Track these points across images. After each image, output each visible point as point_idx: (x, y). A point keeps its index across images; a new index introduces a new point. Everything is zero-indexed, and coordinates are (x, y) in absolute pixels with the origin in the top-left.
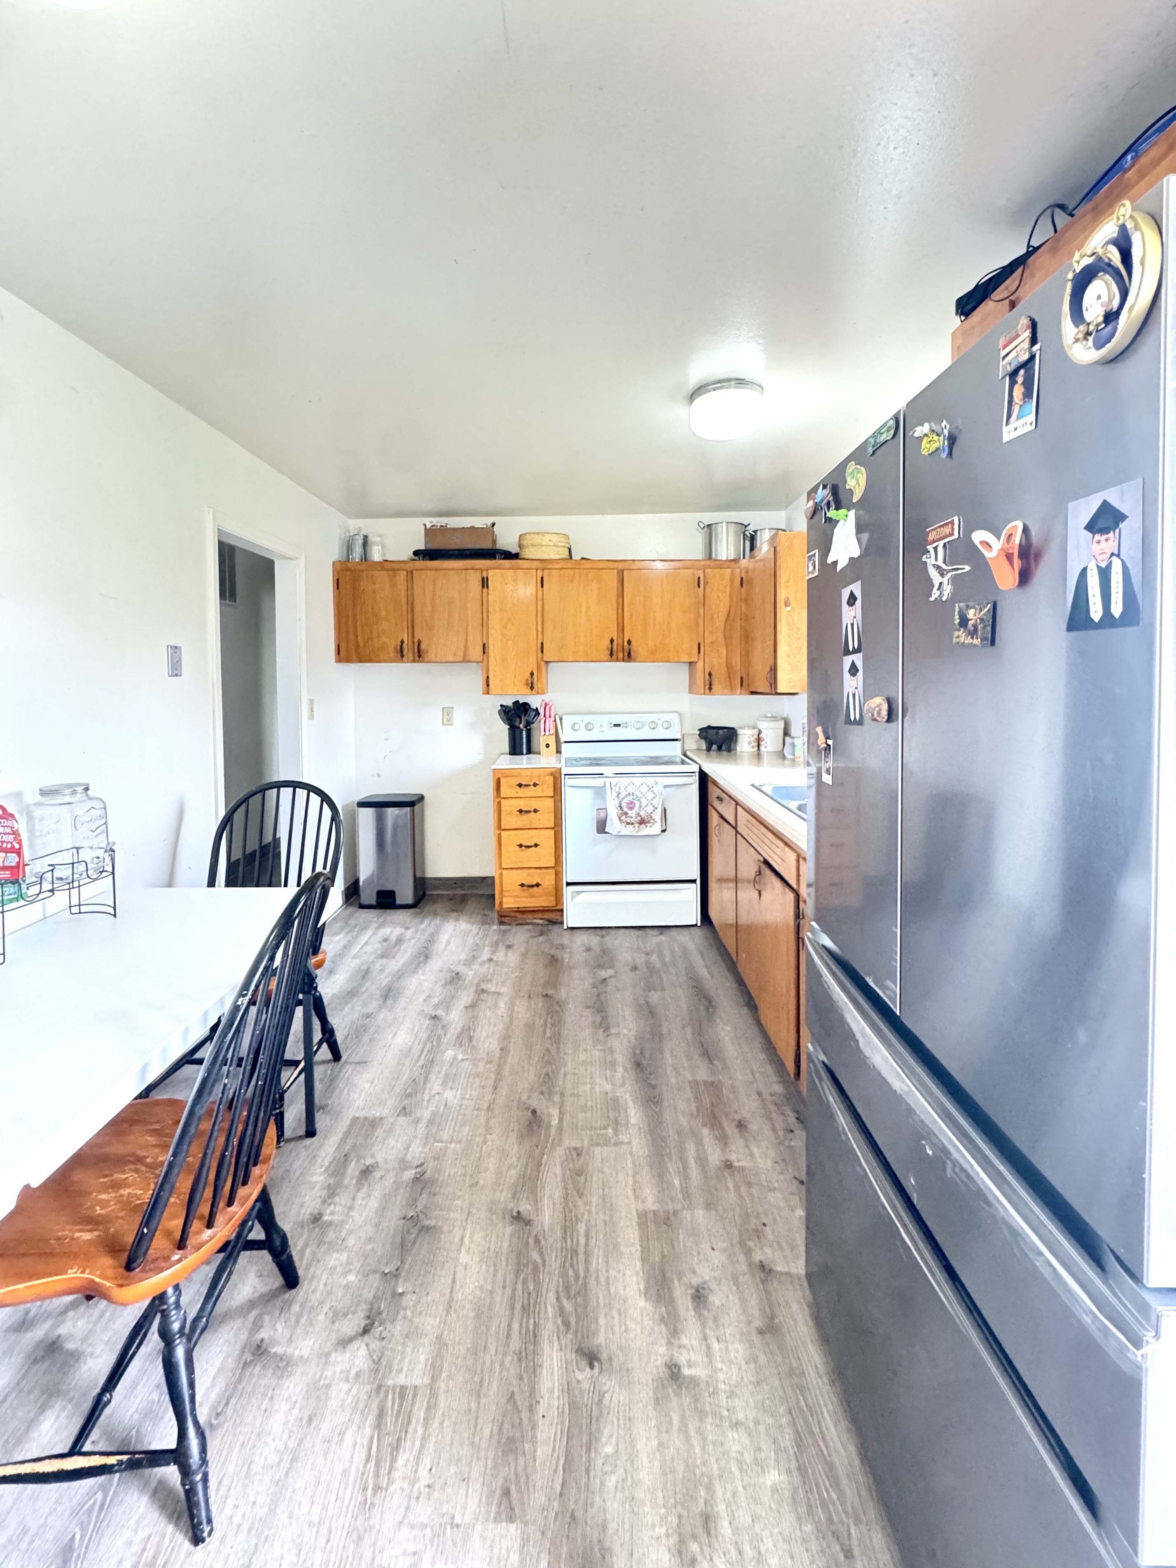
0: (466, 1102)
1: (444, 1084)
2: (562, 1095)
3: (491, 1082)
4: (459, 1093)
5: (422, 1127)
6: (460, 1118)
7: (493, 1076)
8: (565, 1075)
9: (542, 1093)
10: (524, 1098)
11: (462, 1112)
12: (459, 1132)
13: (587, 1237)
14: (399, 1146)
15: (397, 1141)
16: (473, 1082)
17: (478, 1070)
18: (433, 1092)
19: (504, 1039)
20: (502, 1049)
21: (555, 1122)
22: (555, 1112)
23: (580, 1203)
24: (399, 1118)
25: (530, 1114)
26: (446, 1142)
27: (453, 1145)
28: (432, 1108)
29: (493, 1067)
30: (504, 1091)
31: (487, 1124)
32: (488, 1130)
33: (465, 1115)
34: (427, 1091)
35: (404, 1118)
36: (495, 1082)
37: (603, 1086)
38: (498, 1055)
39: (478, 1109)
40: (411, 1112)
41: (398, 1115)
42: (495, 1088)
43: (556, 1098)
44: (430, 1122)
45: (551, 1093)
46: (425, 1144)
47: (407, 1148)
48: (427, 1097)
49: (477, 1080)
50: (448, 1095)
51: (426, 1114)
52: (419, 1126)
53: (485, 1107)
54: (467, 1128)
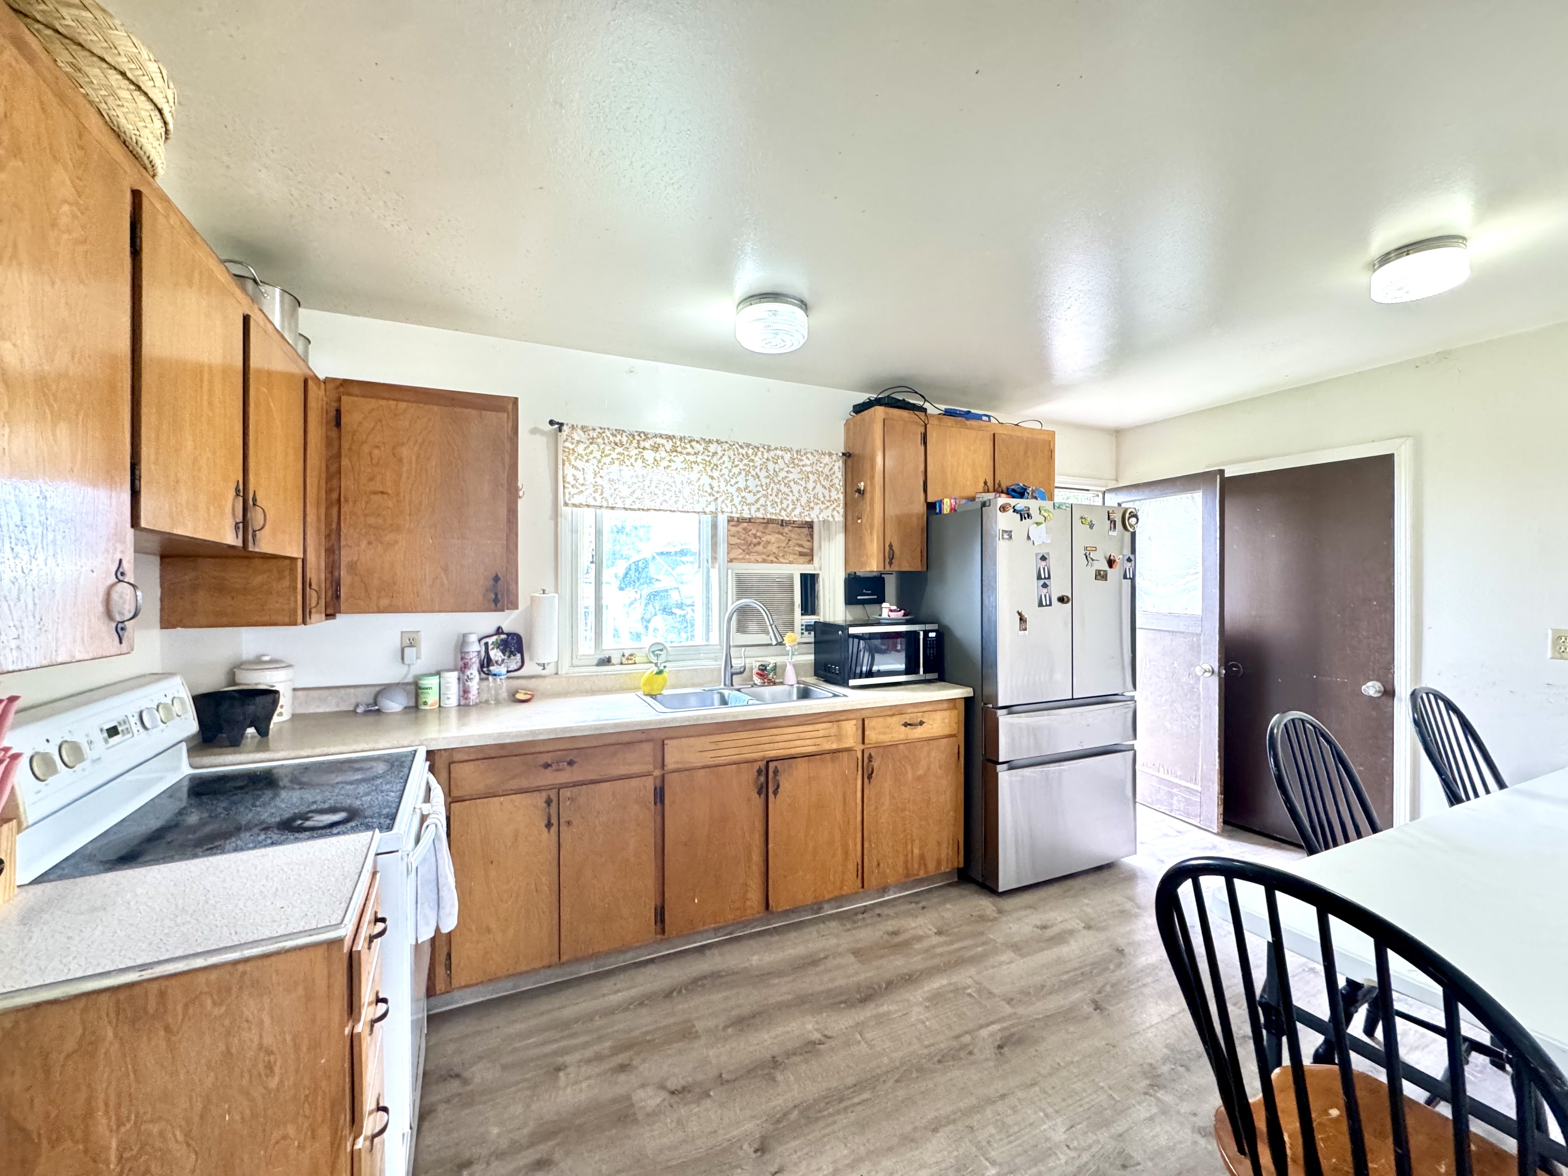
0: (1050, 1110)
1: (1050, 1152)
2: (958, 1037)
3: (1000, 1106)
4: (1045, 1127)
5: (1119, 1127)
6: (1070, 1101)
7: (989, 1112)
8: (926, 1047)
9: (971, 1053)
10: (991, 1064)
11: (1064, 1104)
12: (1084, 1090)
13: (1067, 972)
14: (1158, 1129)
15: (1157, 1135)
16: (1017, 1124)
17: (993, 1131)
18: (1073, 1154)
19: (912, 1140)
20: (935, 1130)
21: (996, 1027)
22: (984, 1033)
23: (1049, 984)
24: (1139, 1159)
25: (1006, 1049)
26: (1105, 1092)
27: (1101, 1084)
28: (1091, 1138)
29: (974, 1121)
30: (999, 1086)
31: (1050, 1075)
32: (1057, 1068)
33: (1064, 1100)
34: (1077, 1163)
35: (1134, 1154)
36: (994, 1102)
37: (917, 1013)
38: (951, 1127)
39: (1045, 1092)
40: (1120, 1153)
41: (1139, 1164)
42: (1003, 1097)
43: (967, 1039)
44: (1107, 1124)
45: (964, 1047)
46: (1129, 1108)
47: (1151, 1119)
48: (1085, 1157)
49: (1009, 1121)
50: (1059, 1135)
51: (1103, 1136)
52: (1120, 1129)
53: (1037, 1088)
54: (1074, 1086)
